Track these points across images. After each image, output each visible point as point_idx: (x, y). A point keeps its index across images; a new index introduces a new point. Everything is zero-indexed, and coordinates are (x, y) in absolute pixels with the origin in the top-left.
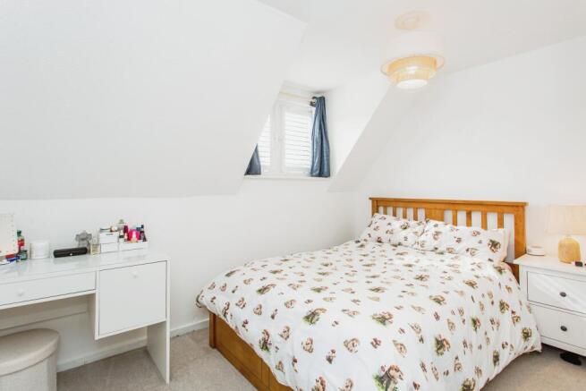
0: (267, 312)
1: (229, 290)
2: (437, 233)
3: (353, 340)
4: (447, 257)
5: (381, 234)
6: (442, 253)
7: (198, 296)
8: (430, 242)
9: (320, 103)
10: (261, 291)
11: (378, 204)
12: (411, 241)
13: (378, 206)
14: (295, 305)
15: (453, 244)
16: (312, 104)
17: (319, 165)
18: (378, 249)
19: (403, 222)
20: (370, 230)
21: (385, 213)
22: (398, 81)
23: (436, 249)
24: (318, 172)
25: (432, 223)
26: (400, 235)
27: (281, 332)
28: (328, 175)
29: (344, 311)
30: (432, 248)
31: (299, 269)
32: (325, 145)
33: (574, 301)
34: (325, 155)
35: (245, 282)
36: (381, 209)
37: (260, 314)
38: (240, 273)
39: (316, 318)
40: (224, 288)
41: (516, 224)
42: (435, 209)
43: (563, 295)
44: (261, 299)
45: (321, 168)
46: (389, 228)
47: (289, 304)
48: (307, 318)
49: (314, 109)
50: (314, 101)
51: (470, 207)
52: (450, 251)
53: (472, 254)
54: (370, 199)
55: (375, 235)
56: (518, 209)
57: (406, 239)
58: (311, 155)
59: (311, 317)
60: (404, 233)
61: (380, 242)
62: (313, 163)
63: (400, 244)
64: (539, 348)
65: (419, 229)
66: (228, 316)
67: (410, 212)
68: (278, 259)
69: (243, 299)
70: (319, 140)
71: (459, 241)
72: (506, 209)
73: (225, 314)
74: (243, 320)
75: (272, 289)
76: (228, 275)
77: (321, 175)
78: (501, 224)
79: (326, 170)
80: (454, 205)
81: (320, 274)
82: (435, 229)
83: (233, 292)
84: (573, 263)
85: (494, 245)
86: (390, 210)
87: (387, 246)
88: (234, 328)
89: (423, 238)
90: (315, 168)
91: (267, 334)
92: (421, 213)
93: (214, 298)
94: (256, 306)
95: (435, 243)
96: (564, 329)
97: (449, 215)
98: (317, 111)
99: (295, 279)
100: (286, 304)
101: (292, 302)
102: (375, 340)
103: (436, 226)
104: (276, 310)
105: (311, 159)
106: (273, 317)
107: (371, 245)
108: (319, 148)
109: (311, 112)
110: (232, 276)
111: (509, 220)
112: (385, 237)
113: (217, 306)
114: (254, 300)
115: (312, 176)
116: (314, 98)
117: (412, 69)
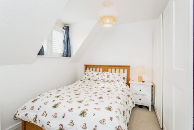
0: (60, 116)
1: (36, 108)
2: (108, 76)
3: (103, 120)
4: (112, 83)
5: (90, 77)
6: (110, 82)
7: (15, 115)
8: (106, 79)
9: (67, 28)
10: (55, 106)
11: (87, 67)
12: (100, 79)
13: (87, 68)
14: (73, 110)
15: (113, 79)
16: (63, 28)
17: (66, 53)
18: (90, 83)
19: (97, 73)
20: (86, 76)
21: (89, 70)
22: (104, 24)
23: (108, 81)
24: (66, 55)
25: (106, 72)
26: (96, 77)
27: (69, 123)
28: (70, 56)
29: (95, 108)
30: (107, 81)
31: (66, 94)
32: (69, 45)
33: (143, 92)
34: (69, 48)
35: (44, 104)
36: (88, 69)
37: (56, 117)
38: (40, 99)
39: (85, 114)
40: (32, 108)
41: (128, 72)
42: (105, 68)
43: (140, 90)
44: (56, 110)
45: (67, 53)
46: (93, 75)
47: (70, 110)
48: (81, 114)
49: (64, 31)
50: (64, 27)
51: (116, 67)
52: (112, 81)
53: (119, 82)
54: (84, 65)
55: (88, 78)
56: (128, 67)
57: (98, 78)
58: (63, 48)
59: (83, 114)
60: (98, 76)
61: (89, 80)
62: (64, 51)
63: (96, 80)
64: (135, 106)
65: (102, 75)
66: (38, 122)
67: (98, 69)
68: (55, 91)
69: (45, 112)
70: (66, 43)
71: (115, 78)
72: (125, 68)
73: (35, 121)
74: (47, 121)
75: (60, 105)
76: (33, 101)
77: (67, 56)
78: (124, 72)
79: (69, 54)
80: (111, 67)
81: (76, 95)
82: (107, 75)
83: (39, 109)
84: (142, 82)
85: (124, 78)
86: (91, 69)
87: (92, 81)
88: (41, 126)
89: (104, 77)
90: (65, 53)
91: (62, 125)
92: (101, 70)
93: (27, 114)
94: (54, 114)
95: (108, 79)
96: (140, 99)
97: (110, 70)
98: (66, 31)
99: (68, 99)
100: (69, 110)
101: (72, 109)
102: (111, 118)
103: (107, 73)
104: (65, 114)
105: (63, 50)
106: (63, 117)
107: (87, 81)
108: (67, 46)
109: (63, 31)
110: (36, 102)
111: (126, 71)
112: (91, 78)
113: (29, 118)
114: (51, 111)
115: (64, 56)
116: (64, 26)
117: (108, 21)
